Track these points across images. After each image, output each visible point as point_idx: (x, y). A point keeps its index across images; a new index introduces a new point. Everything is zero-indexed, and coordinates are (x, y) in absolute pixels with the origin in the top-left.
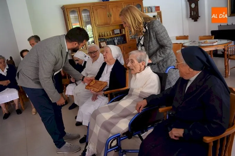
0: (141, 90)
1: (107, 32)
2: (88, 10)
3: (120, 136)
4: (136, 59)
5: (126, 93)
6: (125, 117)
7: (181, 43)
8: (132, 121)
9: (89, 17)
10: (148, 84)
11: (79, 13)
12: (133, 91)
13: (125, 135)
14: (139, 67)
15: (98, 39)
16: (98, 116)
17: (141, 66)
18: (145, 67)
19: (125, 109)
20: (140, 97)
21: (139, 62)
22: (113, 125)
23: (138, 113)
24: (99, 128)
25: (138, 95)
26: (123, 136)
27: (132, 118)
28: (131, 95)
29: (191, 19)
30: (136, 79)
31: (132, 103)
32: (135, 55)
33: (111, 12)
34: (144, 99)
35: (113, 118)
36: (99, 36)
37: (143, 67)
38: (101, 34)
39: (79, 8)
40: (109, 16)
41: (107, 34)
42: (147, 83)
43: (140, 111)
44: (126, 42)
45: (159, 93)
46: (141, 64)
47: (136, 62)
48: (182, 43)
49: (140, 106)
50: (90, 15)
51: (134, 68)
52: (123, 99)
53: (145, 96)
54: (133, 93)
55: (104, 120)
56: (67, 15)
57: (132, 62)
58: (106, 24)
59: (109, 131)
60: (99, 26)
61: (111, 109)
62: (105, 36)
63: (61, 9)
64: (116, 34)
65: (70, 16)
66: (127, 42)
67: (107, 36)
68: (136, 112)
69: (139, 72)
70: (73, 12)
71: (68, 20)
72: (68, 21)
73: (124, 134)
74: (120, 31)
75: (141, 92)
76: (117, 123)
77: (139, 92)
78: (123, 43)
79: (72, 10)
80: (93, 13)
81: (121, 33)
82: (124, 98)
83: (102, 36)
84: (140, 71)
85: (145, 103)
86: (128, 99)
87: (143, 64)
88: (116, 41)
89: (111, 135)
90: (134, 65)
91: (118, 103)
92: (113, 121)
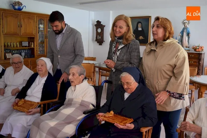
0: (82, 99)
1: (13, 42)
7: (93, 64)
12: (72, 101)
15: (4, 49)
17: (80, 79)
20: (81, 105)
25: (79, 103)
28: (71, 104)
29: (96, 42)
33: (22, 23)
36: (5, 46)
40: (19, 27)
44: (34, 57)
60: (6, 35)
62: (11, 47)
64: (23, 47)
67: (14, 47)
75: (82, 101)
77: (80, 101)
78: (31, 57)
81: (29, 46)
86: (69, 108)
88: (23, 54)
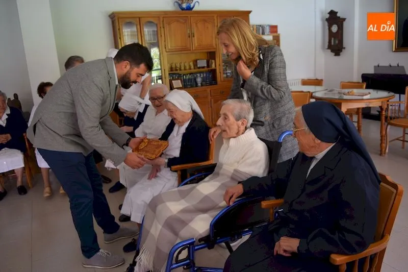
0: (236, 166)
1: (184, 62)
2: (156, 22)
3: (195, 244)
4: (232, 114)
5: (210, 170)
6: (205, 211)
7: (309, 92)
8: (216, 219)
9: (156, 34)
10: (248, 158)
11: (139, 27)
12: (221, 168)
13: (203, 242)
14: (236, 127)
15: (169, 74)
16: (160, 207)
17: (239, 127)
18: (246, 128)
19: (206, 198)
20: (233, 178)
21: (237, 120)
22: (184, 223)
23: (228, 207)
24: (160, 227)
25: (230, 175)
26: (199, 244)
27: (216, 213)
28: (218, 174)
29: (329, 50)
30: (228, 147)
31: (220, 188)
32: (231, 107)
33: (195, 30)
34: (239, 183)
35: (184, 211)
36: (171, 69)
37: (242, 128)
38: (174, 66)
39: (139, 18)
41: (185, 67)
42: (246, 157)
43: (231, 204)
44: (216, 83)
45: (265, 175)
46: (240, 122)
47: (232, 119)
48: (311, 91)
49: (231, 195)
50: (157, 31)
51: (227, 129)
52: (204, 180)
53: (241, 179)
54: (221, 171)
55: (169, 215)
56: (119, 29)
57: (226, 118)
58: (184, 50)
59: (176, 234)
60: (171, 52)
61: (183, 195)
62: (180, 70)
63: (109, 18)
64: (199, 68)
65: (123, 31)
66: (218, 83)
67: (185, 69)
68: (223, 204)
69: (235, 135)
70: (129, 24)
71: (120, 38)
72: (119, 40)
73: (200, 240)
74: (208, 62)
75: (236, 171)
76: (191, 220)
77: (232, 171)
78: (211, 84)
79: (128, 20)
80: (162, 29)
81: (208, 66)
82: (207, 179)
83: (176, 70)
84: (238, 134)
85: (240, 189)
86: (212, 181)
87: (243, 124)
88: (199, 80)
89: (179, 241)
90: (228, 123)
91: (194, 187)
92: (184, 217)
